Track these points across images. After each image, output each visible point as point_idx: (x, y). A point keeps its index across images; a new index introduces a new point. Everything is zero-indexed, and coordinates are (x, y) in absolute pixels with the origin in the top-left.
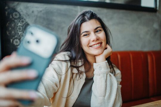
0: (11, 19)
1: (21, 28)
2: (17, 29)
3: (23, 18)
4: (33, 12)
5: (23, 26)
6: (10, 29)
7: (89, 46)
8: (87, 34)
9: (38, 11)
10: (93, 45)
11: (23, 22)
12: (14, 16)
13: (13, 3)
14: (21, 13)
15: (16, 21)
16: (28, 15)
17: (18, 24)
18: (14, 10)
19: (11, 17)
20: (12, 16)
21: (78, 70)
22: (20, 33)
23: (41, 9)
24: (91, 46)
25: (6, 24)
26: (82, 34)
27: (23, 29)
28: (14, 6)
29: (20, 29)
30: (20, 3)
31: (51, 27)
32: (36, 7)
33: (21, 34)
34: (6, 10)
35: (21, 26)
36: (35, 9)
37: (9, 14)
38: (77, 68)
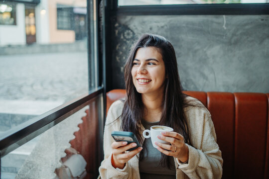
0: (122, 40)
6: (121, 53)
7: (137, 79)
9: (158, 27)
12: (126, 35)
13: (125, 18)
14: (135, 31)
15: (128, 42)
17: (131, 46)
18: (126, 28)
19: (122, 37)
20: (124, 35)
23: (163, 24)
25: (116, 47)
28: (126, 22)
30: (134, 17)
32: (156, 22)
34: (116, 28)
36: (154, 25)
37: (119, 33)
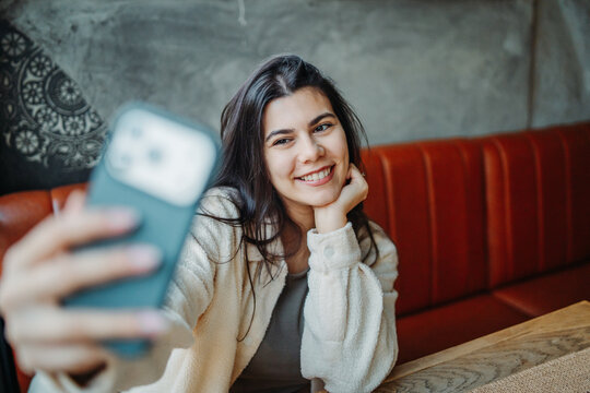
1: (40, 90)
2: (22, 94)
3: (39, 55)
4: (74, 28)
5: (44, 82)
7: (295, 178)
8: (287, 138)
9: (92, 22)
10: (307, 175)
11: (41, 67)
12: (6, 48)
15: (16, 66)
16: (60, 42)
17: (25, 76)
18: (7, 27)
21: (264, 253)
22: (35, 109)
23: (104, 16)
24: (299, 178)
26: (269, 138)
27: (43, 92)
29: (33, 93)
31: (145, 76)
32: (86, 11)
33: (39, 111)
35: (37, 83)
36: (81, 18)
38: (262, 245)
